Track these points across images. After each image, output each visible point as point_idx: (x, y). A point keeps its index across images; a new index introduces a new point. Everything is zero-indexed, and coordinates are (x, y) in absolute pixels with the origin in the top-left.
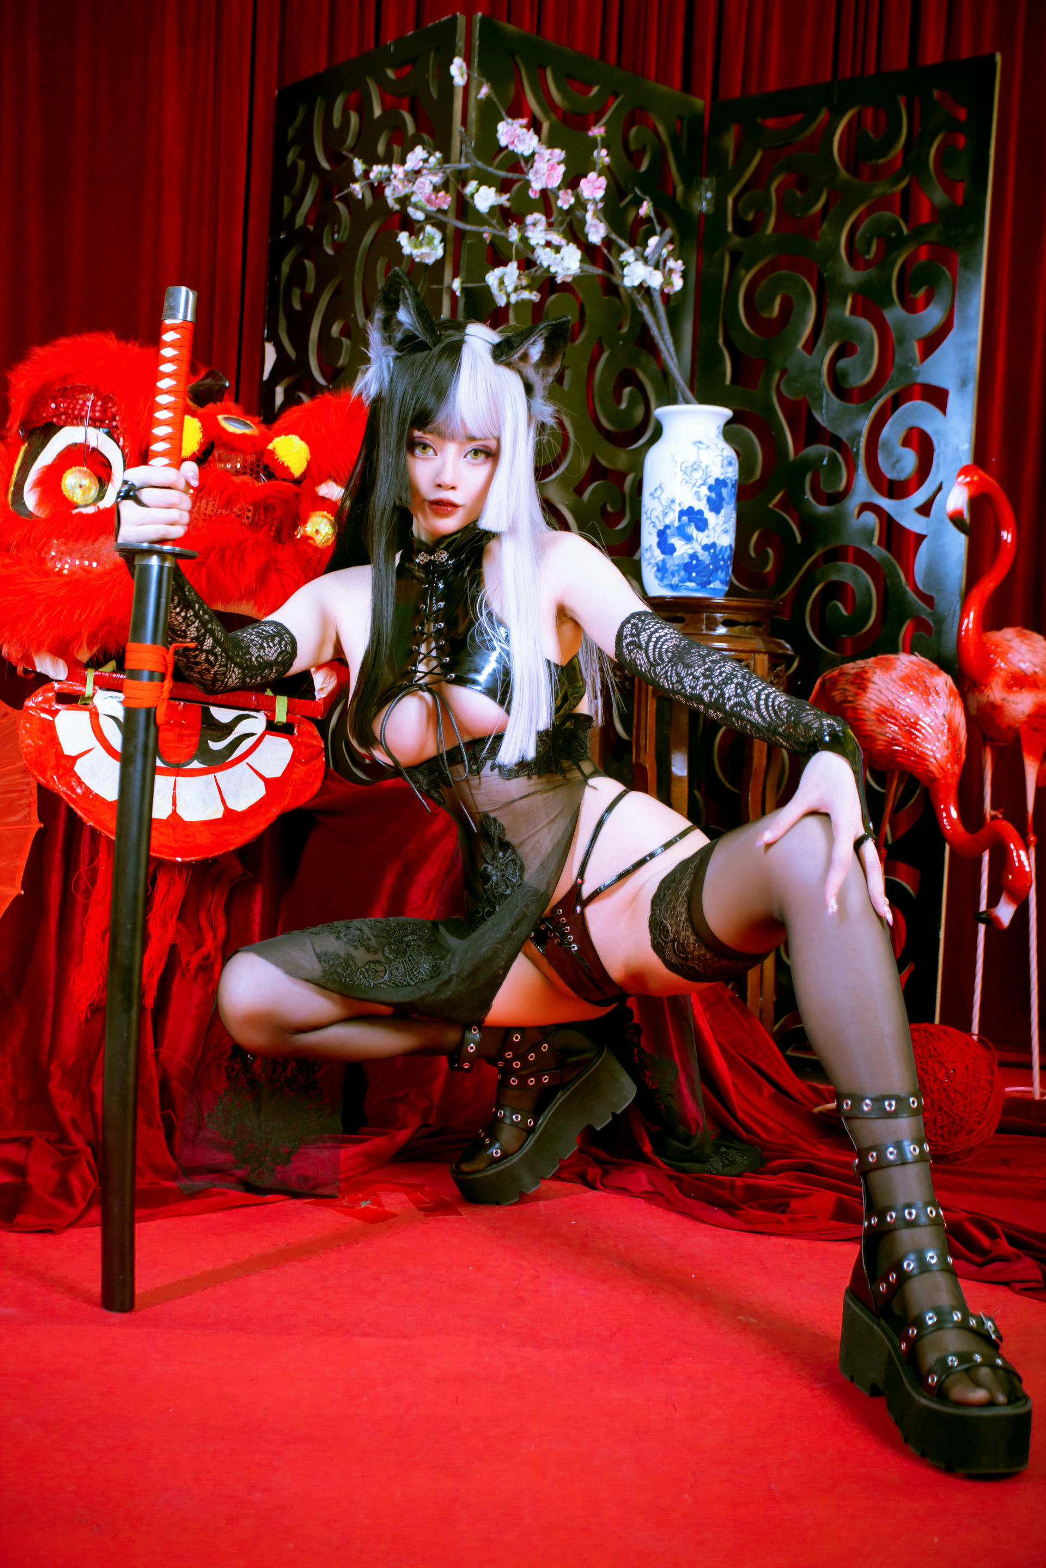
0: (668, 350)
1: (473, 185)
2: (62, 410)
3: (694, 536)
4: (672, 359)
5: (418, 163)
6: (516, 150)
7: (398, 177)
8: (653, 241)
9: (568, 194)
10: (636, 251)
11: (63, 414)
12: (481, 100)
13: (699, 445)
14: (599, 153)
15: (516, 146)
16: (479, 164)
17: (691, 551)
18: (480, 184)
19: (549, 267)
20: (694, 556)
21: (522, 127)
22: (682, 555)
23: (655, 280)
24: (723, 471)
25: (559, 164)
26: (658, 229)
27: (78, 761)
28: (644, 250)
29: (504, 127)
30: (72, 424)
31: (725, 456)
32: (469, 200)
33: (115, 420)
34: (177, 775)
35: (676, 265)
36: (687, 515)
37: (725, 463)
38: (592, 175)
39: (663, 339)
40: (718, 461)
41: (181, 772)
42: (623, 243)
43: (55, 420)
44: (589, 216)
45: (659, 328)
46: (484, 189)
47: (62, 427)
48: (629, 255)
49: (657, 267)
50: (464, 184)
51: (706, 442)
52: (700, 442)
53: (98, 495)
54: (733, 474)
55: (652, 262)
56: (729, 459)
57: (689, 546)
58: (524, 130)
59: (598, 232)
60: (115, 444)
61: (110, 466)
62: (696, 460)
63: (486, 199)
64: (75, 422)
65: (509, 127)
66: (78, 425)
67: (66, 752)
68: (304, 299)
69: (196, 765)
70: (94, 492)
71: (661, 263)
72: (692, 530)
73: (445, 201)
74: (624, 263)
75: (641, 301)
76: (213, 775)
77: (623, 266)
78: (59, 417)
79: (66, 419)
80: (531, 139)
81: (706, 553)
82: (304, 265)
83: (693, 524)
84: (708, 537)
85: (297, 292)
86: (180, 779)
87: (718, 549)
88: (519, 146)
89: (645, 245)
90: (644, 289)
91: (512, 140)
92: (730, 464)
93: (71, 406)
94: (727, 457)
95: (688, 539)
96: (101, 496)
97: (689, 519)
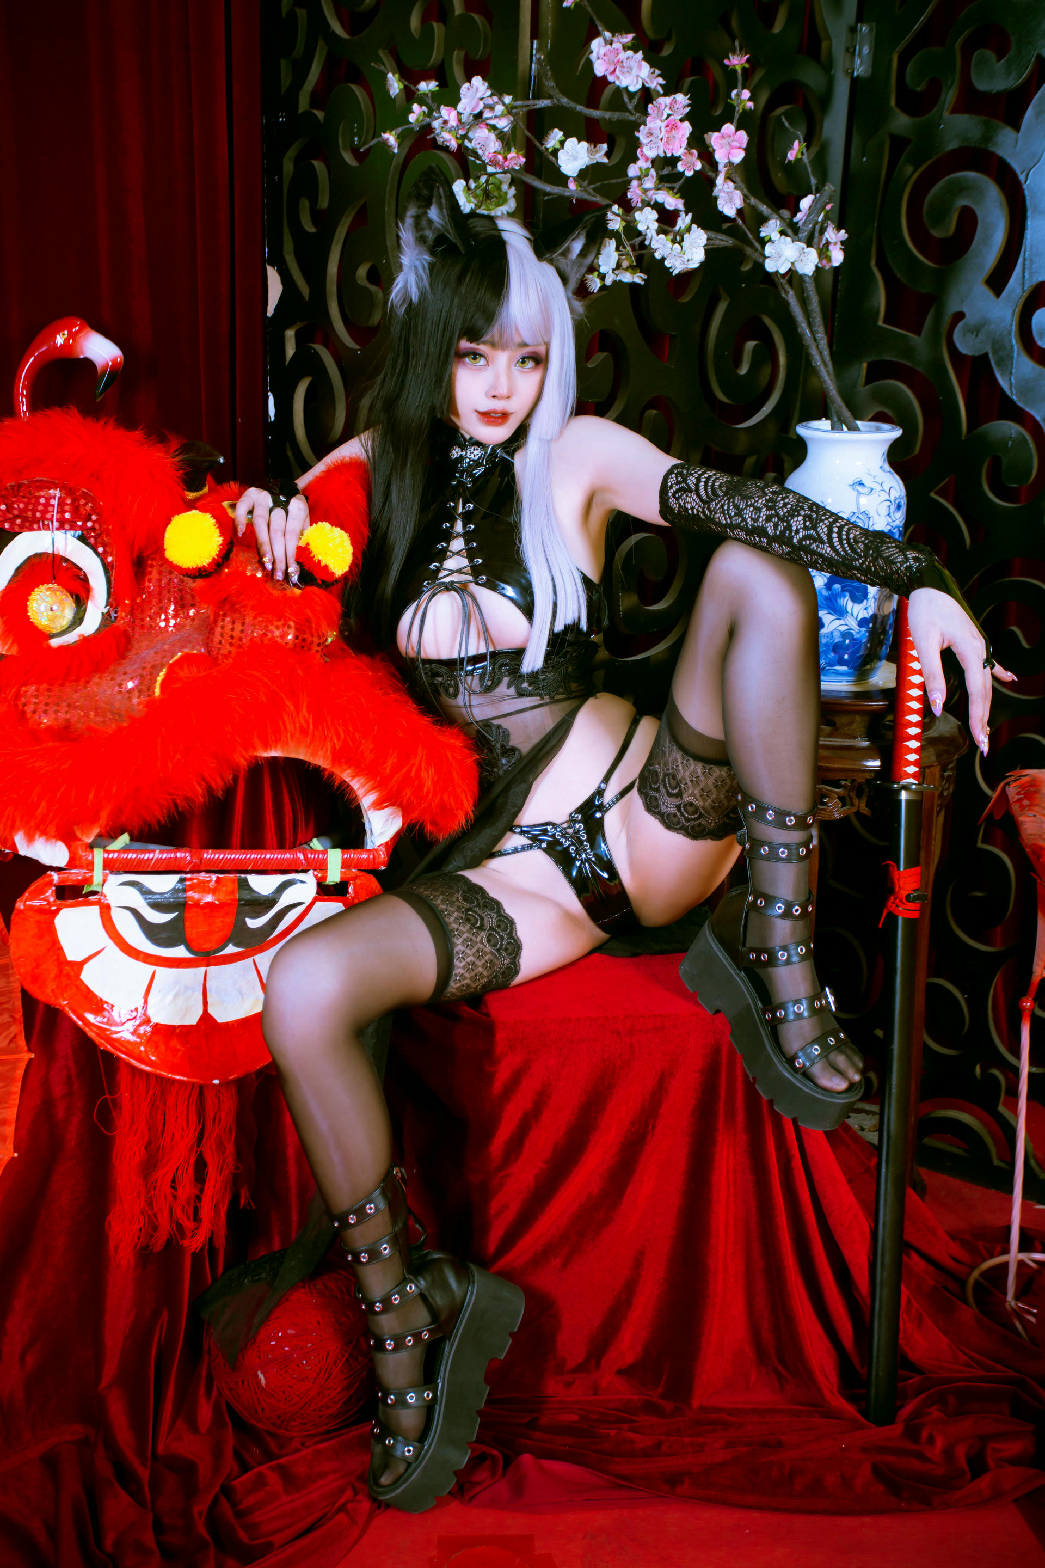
0: (821, 353)
1: (556, 135)
2: (16, 512)
3: (849, 609)
4: (825, 365)
5: (477, 105)
6: (617, 83)
7: (449, 126)
8: (805, 203)
9: (692, 154)
10: (782, 218)
11: (17, 517)
12: (568, 8)
13: (860, 488)
14: (738, 95)
15: (618, 78)
16: (565, 100)
17: (843, 628)
18: (567, 136)
19: (663, 259)
20: (847, 634)
21: (626, 48)
22: (832, 633)
23: (808, 263)
24: (890, 520)
25: (681, 120)
26: (813, 181)
27: (86, 967)
28: (794, 215)
29: (599, 46)
30: (31, 529)
31: (892, 499)
32: (551, 158)
33: (90, 519)
34: (208, 965)
35: (835, 236)
36: (840, 584)
37: (893, 508)
38: (728, 128)
39: (815, 339)
40: (883, 509)
41: (212, 961)
42: (764, 209)
43: (7, 525)
44: (720, 180)
45: (810, 325)
46: (572, 142)
47: (17, 534)
48: (771, 229)
49: (809, 244)
50: (542, 135)
51: (868, 482)
52: (861, 484)
53: (74, 618)
54: (901, 519)
55: (803, 235)
56: (897, 502)
57: (842, 622)
58: (630, 53)
59: (731, 200)
60: (89, 551)
61: (85, 580)
62: (855, 510)
63: (575, 158)
64: (35, 526)
65: (609, 47)
66: (39, 529)
67: (70, 958)
68: (316, 216)
69: (231, 949)
70: (69, 613)
71: (817, 234)
72: (846, 602)
73: (516, 159)
74: (766, 239)
75: (787, 287)
76: (251, 959)
77: (763, 242)
78: (12, 523)
79: (23, 522)
80: (640, 66)
81: (864, 630)
82: (313, 166)
83: (847, 594)
84: (866, 609)
85: (305, 204)
86: (212, 970)
87: (879, 620)
88: (621, 77)
89: (797, 210)
90: (792, 275)
91: (612, 69)
92: (899, 507)
93: (31, 507)
94: (896, 499)
95: (840, 612)
96: (78, 620)
97: (842, 587)
